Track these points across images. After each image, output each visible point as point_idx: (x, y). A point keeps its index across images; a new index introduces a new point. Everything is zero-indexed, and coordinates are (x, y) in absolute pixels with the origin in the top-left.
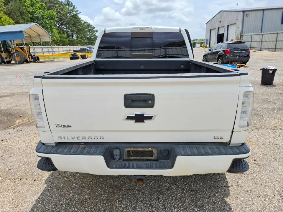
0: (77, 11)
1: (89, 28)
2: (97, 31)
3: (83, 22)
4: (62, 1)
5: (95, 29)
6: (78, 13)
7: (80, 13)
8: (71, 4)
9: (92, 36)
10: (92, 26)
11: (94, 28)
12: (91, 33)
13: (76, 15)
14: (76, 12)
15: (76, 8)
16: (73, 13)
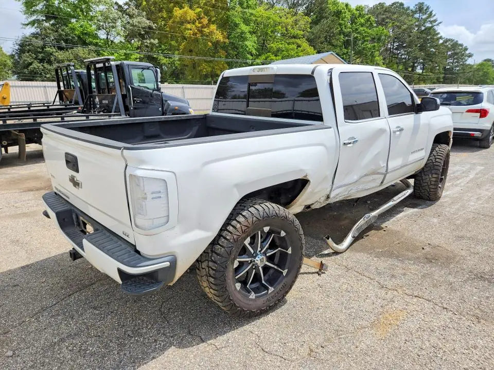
0: (435, 21)
1: (454, 50)
2: (470, 56)
3: (441, 41)
4: (409, 7)
5: (467, 52)
6: (434, 24)
7: (440, 23)
8: (426, 10)
9: (456, 66)
10: (461, 45)
11: (466, 49)
12: (455, 61)
13: (430, 28)
14: (431, 22)
15: (434, 15)
16: (425, 26)
